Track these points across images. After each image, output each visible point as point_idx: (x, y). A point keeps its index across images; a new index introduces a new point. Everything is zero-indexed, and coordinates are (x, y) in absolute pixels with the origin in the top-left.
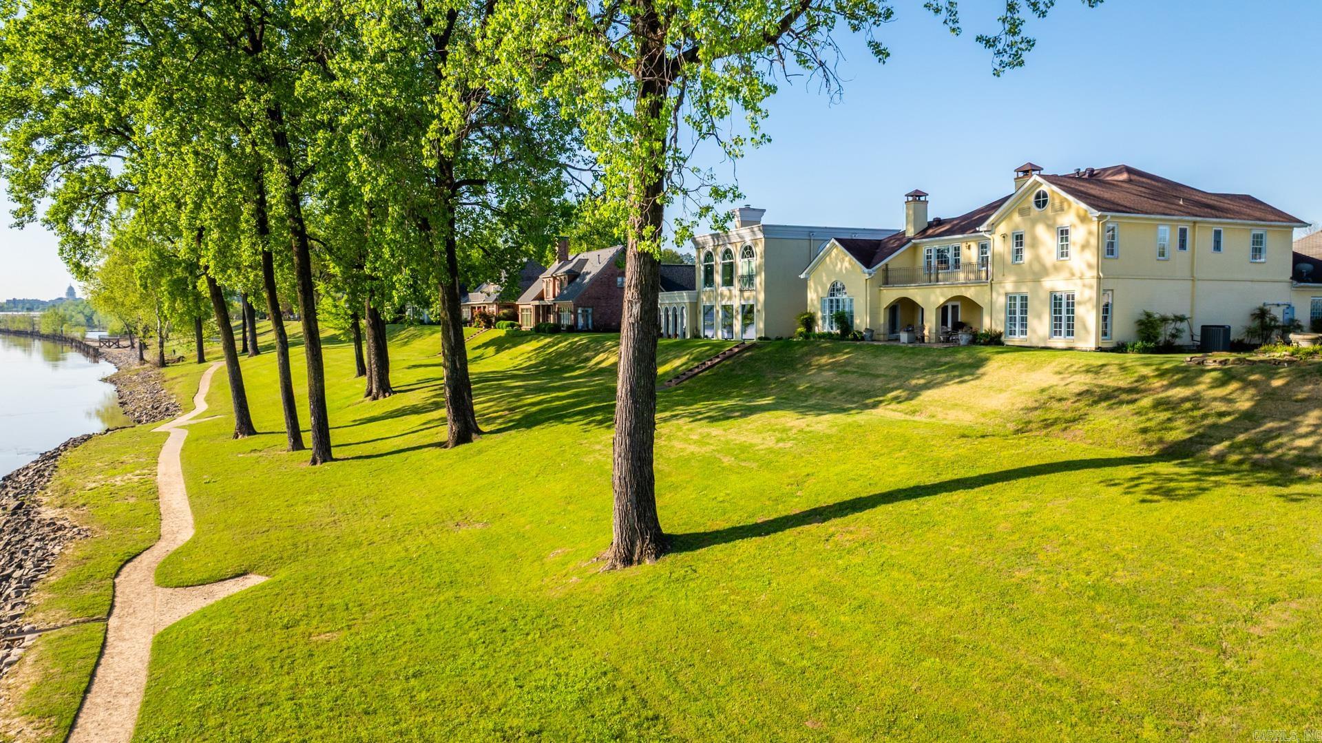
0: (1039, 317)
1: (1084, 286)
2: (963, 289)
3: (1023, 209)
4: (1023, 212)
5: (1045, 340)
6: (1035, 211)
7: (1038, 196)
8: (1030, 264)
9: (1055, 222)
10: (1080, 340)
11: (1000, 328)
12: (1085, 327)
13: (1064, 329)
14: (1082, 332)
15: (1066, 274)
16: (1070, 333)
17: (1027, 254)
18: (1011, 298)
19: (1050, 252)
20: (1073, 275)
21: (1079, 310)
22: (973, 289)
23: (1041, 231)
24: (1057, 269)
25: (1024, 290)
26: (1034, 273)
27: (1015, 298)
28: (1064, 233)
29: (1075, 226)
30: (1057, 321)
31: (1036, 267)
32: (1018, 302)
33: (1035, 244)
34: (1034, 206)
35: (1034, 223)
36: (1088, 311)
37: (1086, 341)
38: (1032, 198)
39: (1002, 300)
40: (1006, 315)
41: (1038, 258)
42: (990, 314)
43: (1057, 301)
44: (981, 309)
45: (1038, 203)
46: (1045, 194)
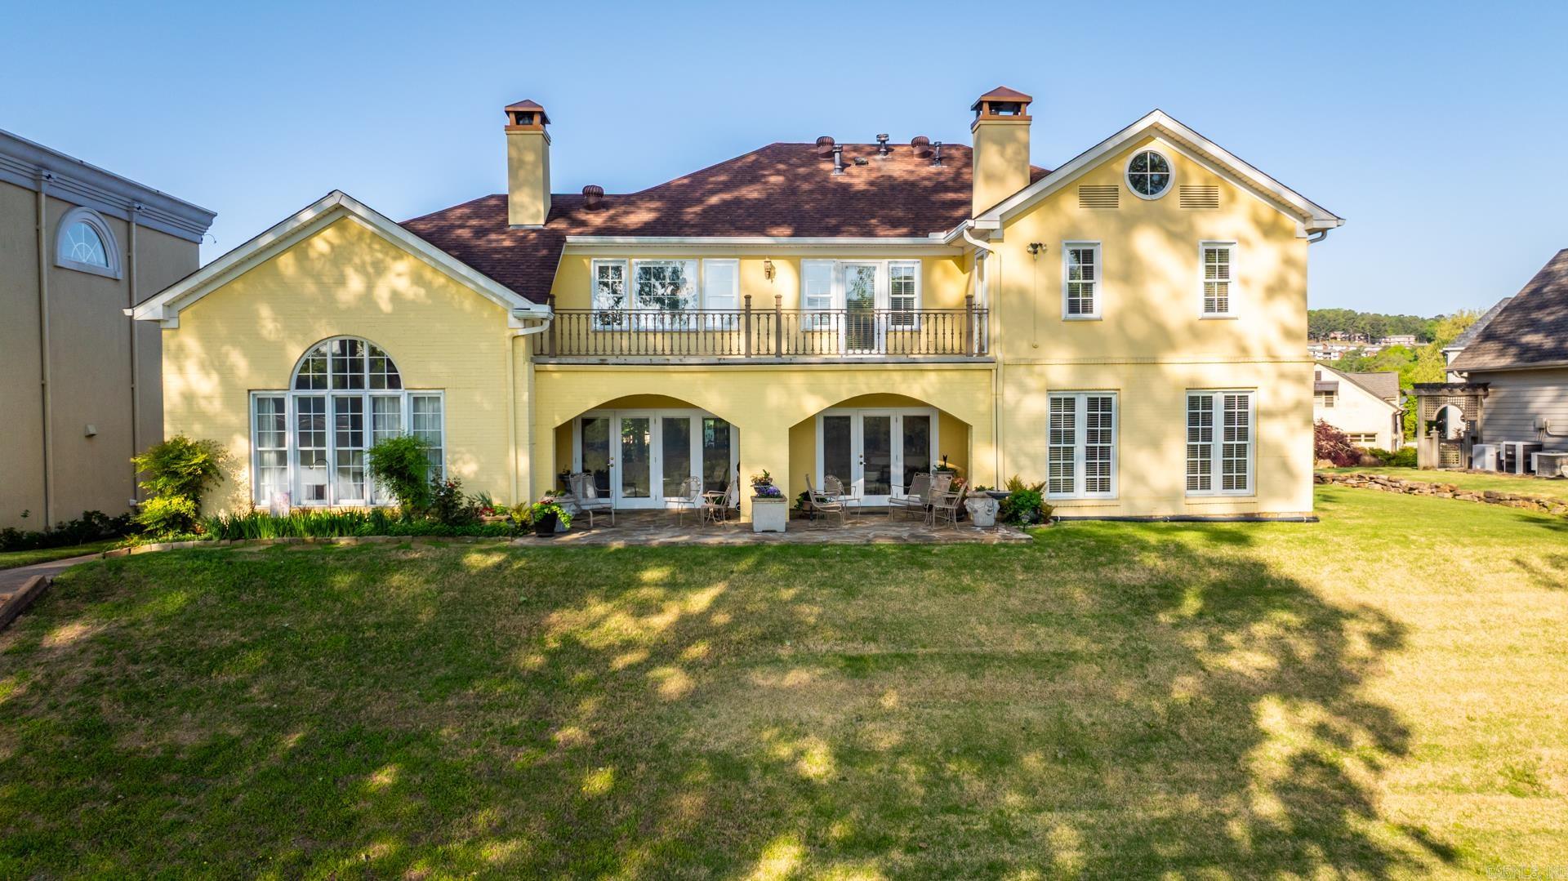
0: (1155, 443)
1: (1282, 376)
2: (897, 376)
3: (1096, 190)
4: (1092, 197)
5: (1173, 497)
6: (1130, 199)
7: (1139, 164)
8: (1120, 321)
9: (1191, 228)
10: (1272, 493)
11: (1033, 477)
12: (1286, 468)
13: (1217, 475)
14: (1279, 477)
15: (1227, 349)
16: (1235, 479)
17: (1105, 298)
18: (1062, 403)
19: (1177, 296)
20: (1244, 350)
21: (1266, 431)
22: (932, 376)
23: (1148, 243)
24: (1196, 334)
25: (1106, 381)
26: (1131, 343)
27: (1070, 403)
28: (1216, 257)
29: (1245, 242)
30: (1199, 456)
31: (1138, 328)
32: (1081, 411)
33: (1130, 272)
34: (1125, 185)
35: (1128, 224)
36: (1292, 431)
37: (1288, 496)
38: (1124, 166)
39: (1038, 406)
40: (1041, 445)
41: (1141, 308)
42: (996, 439)
43: (1198, 409)
44: (960, 430)
45: (1138, 183)
46: (1159, 164)
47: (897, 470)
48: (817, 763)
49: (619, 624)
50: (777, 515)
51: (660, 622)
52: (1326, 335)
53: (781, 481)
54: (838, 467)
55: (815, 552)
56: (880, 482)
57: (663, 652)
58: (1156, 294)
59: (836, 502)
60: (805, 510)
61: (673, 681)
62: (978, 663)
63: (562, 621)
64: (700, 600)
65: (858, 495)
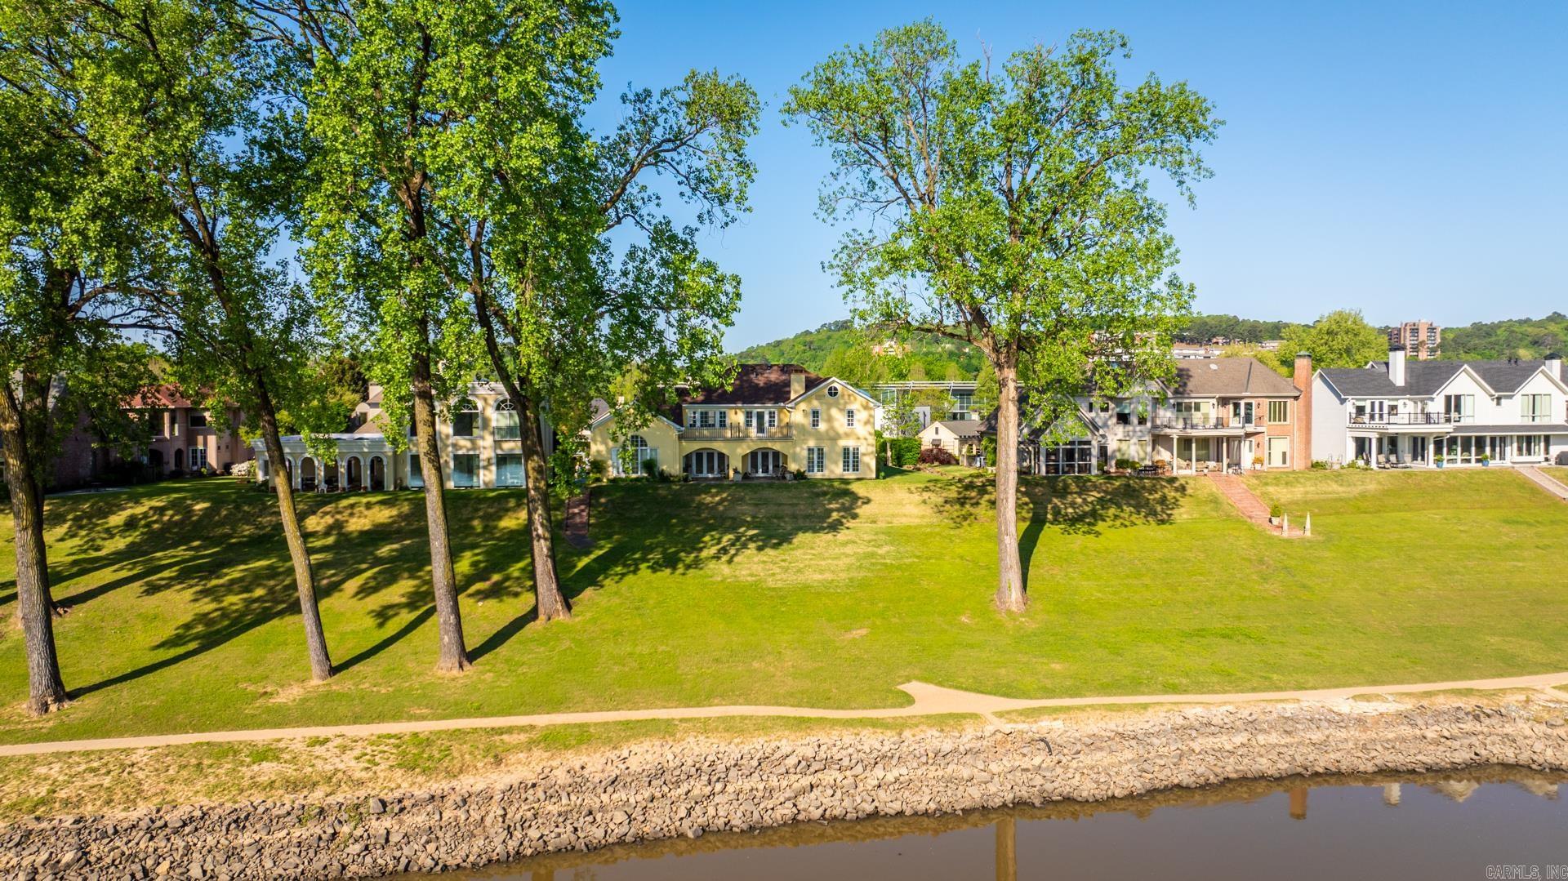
0: (836, 463)
1: (866, 444)
2: (770, 442)
4: (819, 397)
5: (840, 474)
6: (829, 398)
7: (830, 389)
8: (827, 431)
9: (844, 406)
11: (803, 468)
12: (869, 467)
14: (866, 469)
15: (854, 438)
17: (822, 426)
18: (811, 450)
19: (840, 424)
20: (858, 438)
21: (862, 456)
22: (779, 443)
23: (834, 412)
24: (846, 434)
25: (822, 446)
26: (829, 436)
27: (813, 450)
28: (850, 414)
29: (858, 409)
30: (846, 463)
31: (832, 434)
32: (816, 452)
33: (828, 418)
34: (827, 395)
35: (830, 406)
36: (868, 456)
38: (826, 389)
39: (805, 453)
40: (805, 462)
41: (832, 428)
42: (794, 461)
43: (846, 451)
44: (785, 457)
45: (830, 394)
46: (836, 389)
47: (771, 467)
48: (749, 519)
49: (708, 499)
50: (739, 477)
51: (717, 499)
52: (1210, 340)
53: (740, 469)
54: (754, 466)
55: (748, 485)
56: (766, 470)
57: (719, 503)
58: (836, 425)
59: (753, 475)
60: (746, 476)
61: (721, 508)
62: (780, 505)
63: (697, 498)
64: (724, 495)
65: (760, 474)
